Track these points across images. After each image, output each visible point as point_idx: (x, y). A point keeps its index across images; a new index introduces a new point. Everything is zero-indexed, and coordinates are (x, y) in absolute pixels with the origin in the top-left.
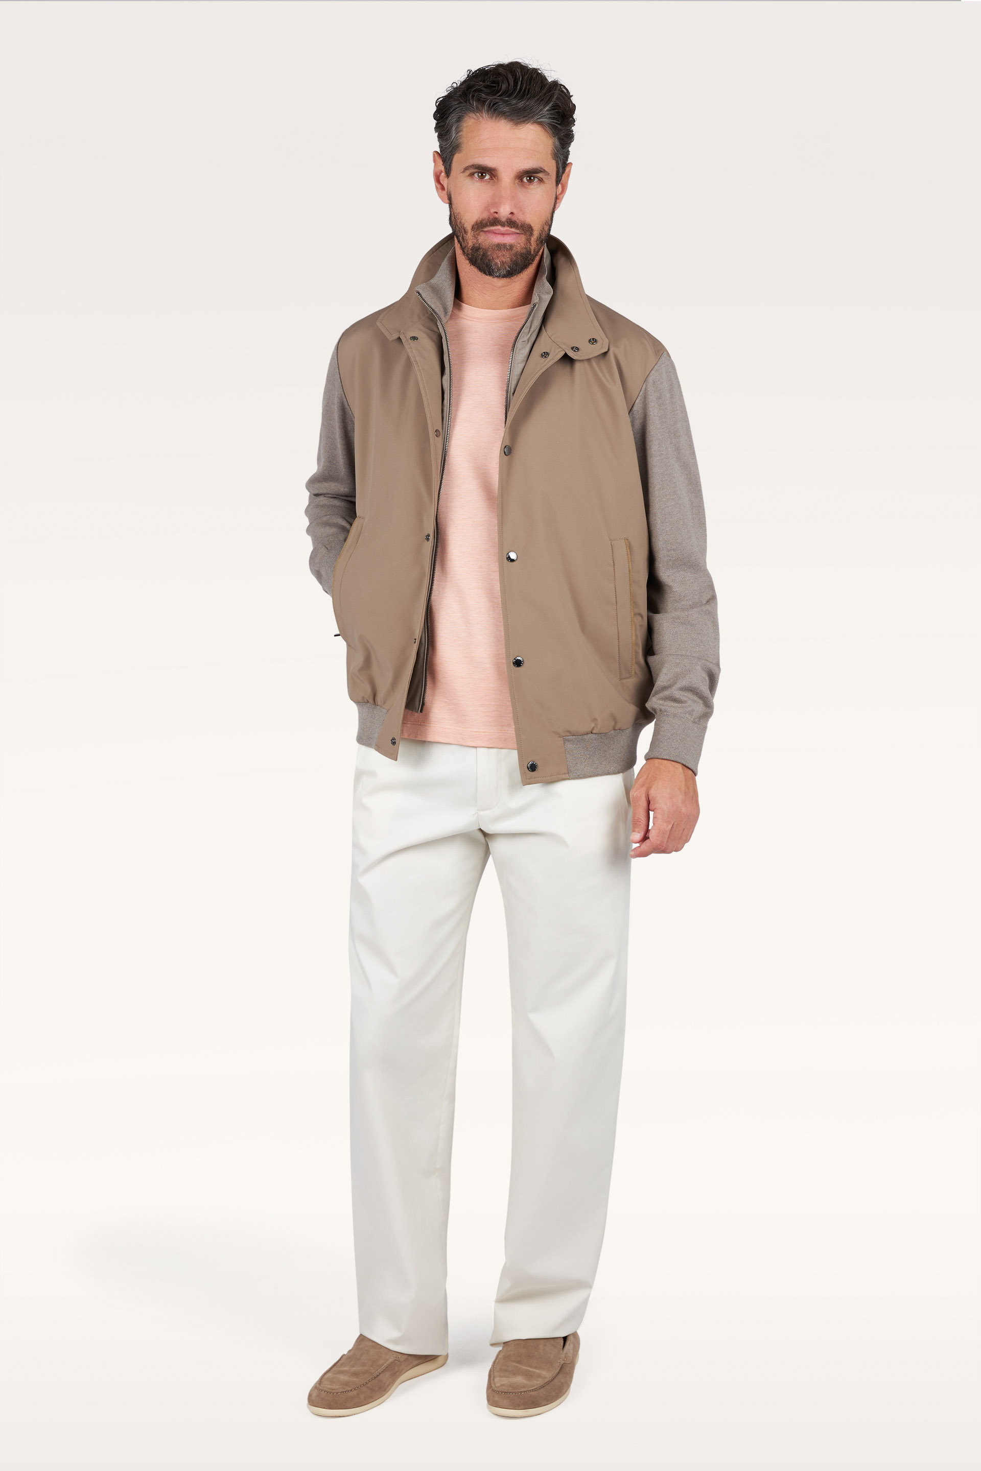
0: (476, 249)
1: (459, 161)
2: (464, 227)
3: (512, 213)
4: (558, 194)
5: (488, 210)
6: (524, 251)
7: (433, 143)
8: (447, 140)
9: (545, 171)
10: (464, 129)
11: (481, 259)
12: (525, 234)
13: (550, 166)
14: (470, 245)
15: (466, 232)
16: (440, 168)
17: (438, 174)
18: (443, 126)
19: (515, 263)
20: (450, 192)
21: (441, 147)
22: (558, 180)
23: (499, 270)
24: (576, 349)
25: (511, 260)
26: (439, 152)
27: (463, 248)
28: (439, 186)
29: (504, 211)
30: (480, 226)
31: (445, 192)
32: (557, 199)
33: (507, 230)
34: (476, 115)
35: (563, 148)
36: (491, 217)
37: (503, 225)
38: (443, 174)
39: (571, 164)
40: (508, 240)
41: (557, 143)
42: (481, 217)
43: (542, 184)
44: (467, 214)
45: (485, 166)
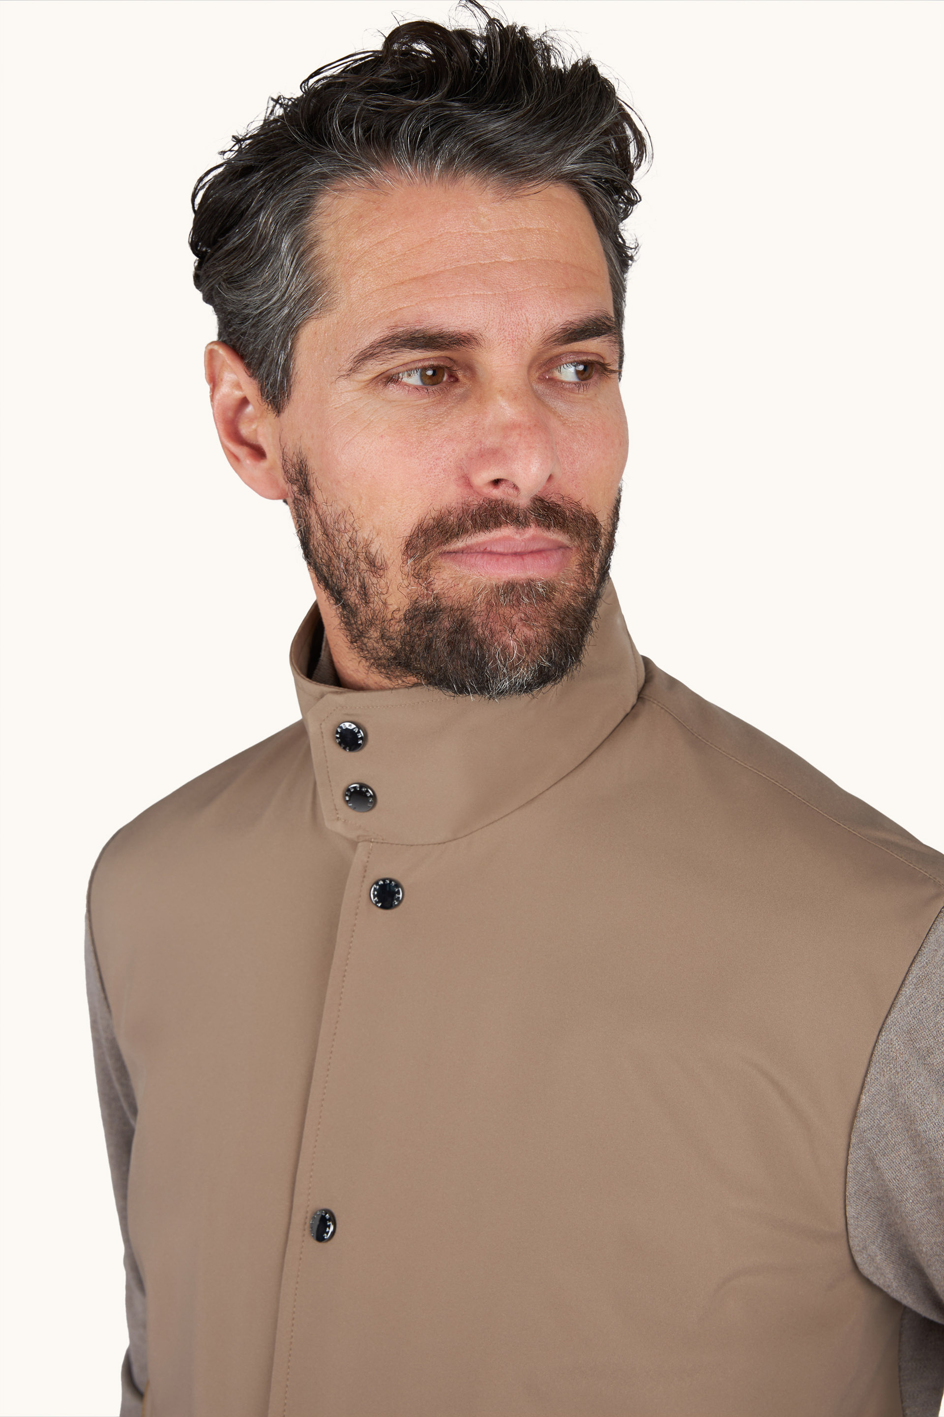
2: (368, 553)
3: (551, 477)
5: (467, 482)
11: (446, 644)
14: (395, 607)
15: (375, 569)
16: (239, 393)
20: (294, 458)
21: (229, 326)
23: (514, 668)
28: (241, 452)
29: (524, 475)
30: (435, 534)
31: (270, 466)
33: (534, 536)
36: (479, 503)
37: (518, 520)
38: (251, 408)
42: (438, 506)
44: (382, 508)
45: (435, 330)
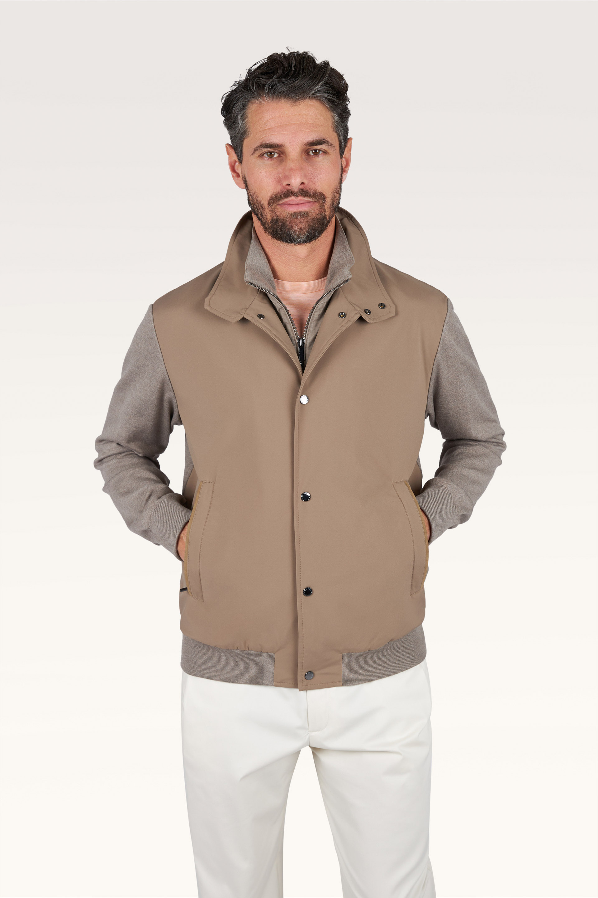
0: (275, 221)
1: (248, 145)
2: (260, 202)
3: (303, 183)
4: (344, 166)
5: (280, 184)
6: (320, 217)
7: (225, 137)
8: (235, 128)
9: (328, 142)
10: (249, 116)
11: (281, 230)
12: (319, 202)
13: (333, 138)
14: (269, 219)
15: (263, 208)
16: (234, 159)
17: (233, 164)
18: (230, 117)
19: (313, 228)
20: (244, 176)
21: (232, 138)
22: (342, 153)
23: (298, 236)
24: (368, 312)
25: (309, 226)
26: (232, 145)
27: (263, 224)
28: (234, 175)
29: (295, 182)
30: (275, 199)
31: (241, 178)
32: (343, 171)
33: (300, 200)
34: (258, 100)
35: (343, 122)
36: (285, 190)
37: (295, 195)
38: (237, 164)
39: (351, 139)
40: (304, 209)
41: (336, 117)
42: (275, 192)
43: (327, 155)
44: (262, 192)
45: (272, 143)
